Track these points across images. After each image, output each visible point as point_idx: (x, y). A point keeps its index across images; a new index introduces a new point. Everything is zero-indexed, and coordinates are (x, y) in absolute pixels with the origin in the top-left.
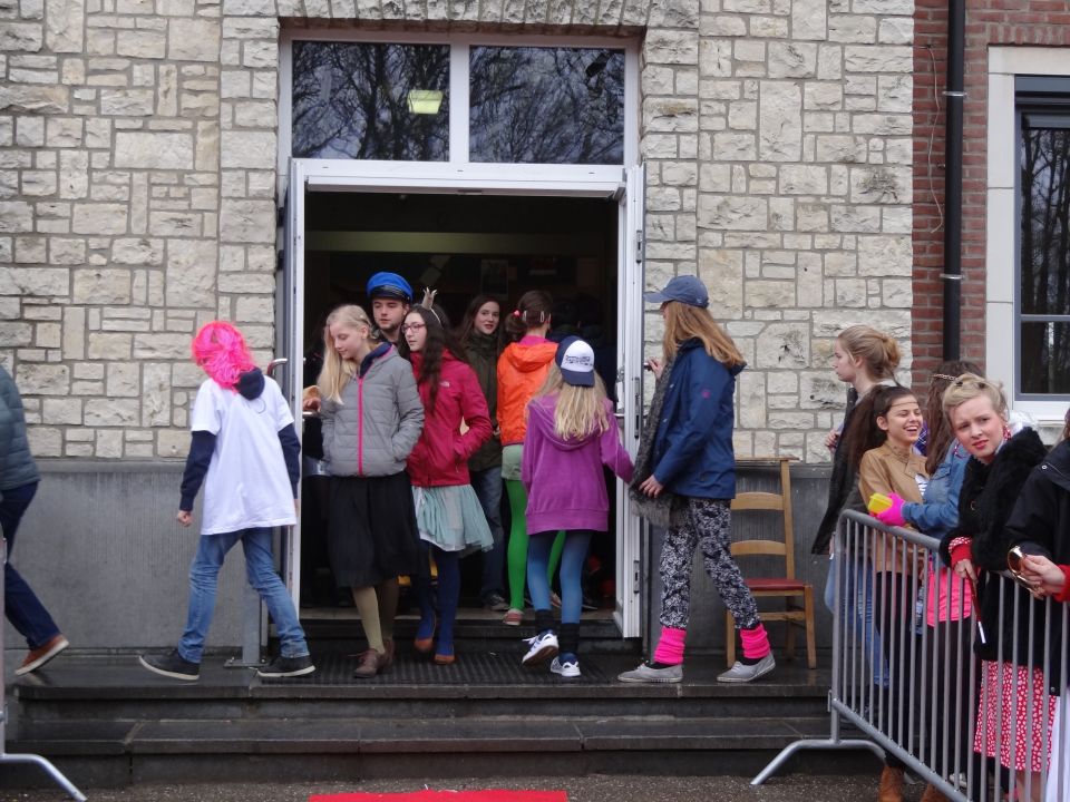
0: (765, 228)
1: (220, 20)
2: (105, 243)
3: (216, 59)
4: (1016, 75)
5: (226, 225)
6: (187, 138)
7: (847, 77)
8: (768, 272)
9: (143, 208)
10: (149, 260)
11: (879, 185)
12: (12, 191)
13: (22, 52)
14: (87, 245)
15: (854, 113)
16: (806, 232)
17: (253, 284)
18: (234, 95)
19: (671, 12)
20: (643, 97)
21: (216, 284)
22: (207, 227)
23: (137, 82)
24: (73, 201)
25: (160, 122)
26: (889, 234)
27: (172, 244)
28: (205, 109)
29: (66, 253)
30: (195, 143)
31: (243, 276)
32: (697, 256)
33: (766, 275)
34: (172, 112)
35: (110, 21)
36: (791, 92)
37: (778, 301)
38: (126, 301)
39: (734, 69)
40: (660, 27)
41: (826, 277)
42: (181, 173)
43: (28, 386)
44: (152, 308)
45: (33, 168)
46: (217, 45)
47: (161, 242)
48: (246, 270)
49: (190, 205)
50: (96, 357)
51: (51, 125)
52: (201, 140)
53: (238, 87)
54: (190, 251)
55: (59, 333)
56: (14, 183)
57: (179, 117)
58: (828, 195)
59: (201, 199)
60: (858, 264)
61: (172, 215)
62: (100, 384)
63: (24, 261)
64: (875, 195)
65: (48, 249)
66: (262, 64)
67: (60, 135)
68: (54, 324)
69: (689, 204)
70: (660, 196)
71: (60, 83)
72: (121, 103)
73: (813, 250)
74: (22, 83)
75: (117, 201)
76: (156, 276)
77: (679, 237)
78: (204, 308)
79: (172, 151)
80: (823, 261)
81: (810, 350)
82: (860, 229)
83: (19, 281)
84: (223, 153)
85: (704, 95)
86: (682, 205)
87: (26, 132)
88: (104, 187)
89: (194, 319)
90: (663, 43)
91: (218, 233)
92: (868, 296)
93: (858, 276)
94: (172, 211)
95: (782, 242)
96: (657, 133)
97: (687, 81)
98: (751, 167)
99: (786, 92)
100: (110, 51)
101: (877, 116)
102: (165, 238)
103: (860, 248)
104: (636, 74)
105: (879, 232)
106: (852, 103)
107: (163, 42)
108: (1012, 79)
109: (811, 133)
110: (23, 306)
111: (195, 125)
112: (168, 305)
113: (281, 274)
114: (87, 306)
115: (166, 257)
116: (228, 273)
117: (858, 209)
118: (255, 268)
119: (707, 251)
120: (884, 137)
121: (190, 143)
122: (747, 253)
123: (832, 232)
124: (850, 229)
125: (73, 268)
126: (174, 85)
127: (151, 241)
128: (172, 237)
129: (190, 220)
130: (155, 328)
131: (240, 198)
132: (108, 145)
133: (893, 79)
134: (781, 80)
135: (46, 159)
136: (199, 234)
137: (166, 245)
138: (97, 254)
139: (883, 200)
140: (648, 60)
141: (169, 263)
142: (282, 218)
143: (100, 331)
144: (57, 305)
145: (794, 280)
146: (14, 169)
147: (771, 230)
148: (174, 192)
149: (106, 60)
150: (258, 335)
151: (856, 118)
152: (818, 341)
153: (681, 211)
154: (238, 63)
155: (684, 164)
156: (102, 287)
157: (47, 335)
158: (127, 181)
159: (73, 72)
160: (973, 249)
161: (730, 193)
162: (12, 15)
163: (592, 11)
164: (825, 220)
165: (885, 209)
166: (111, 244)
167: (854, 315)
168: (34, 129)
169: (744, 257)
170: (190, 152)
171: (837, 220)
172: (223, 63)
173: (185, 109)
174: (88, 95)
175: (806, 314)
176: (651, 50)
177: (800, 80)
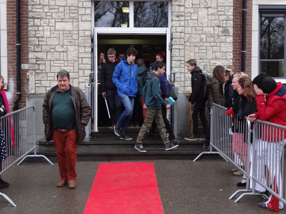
0: (199, 41)
2: (54, 47)
3: (77, 6)
4: (259, 5)
5: (80, 43)
6: (71, 23)
7: (218, 7)
8: (200, 51)
9: (62, 39)
10: (64, 50)
11: (225, 31)
12: (34, 36)
13: (35, 5)
14: (50, 47)
15: (220, 15)
16: (209, 42)
17: (86, 55)
18: (82, 14)
20: (172, 12)
21: (78, 55)
22: (76, 43)
23: (60, 11)
24: (47, 38)
25: (66, 20)
26: (227, 42)
27: (68, 47)
28: (75, 17)
29: (46, 49)
30: (73, 24)
31: (84, 54)
32: (184, 48)
33: (200, 52)
34: (68, 17)
36: (205, 11)
37: (202, 58)
38: (59, 59)
39: (192, 6)
41: (213, 52)
42: (70, 31)
43: (38, 78)
44: (64, 61)
45: (38, 30)
46: (77, 3)
47: (66, 46)
48: (85, 52)
49: (72, 38)
50: (53, 72)
51: (42, 21)
52: (74, 24)
53: (82, 12)
54: (73, 48)
55: (44, 67)
56: (34, 34)
57: (69, 19)
58: (214, 34)
59: (75, 37)
60: (220, 49)
61: (68, 40)
62: (53, 78)
63: (37, 51)
64: (224, 34)
65: (42, 48)
66: (87, 7)
67: (44, 23)
68: (43, 65)
69: (182, 36)
70: (176, 35)
71: (43, 11)
72: (57, 16)
73: (210, 46)
74: (35, 12)
75: (56, 38)
76: (65, 54)
77: (180, 44)
78: (76, 61)
79: (68, 26)
80: (213, 48)
81: (210, 69)
82: (221, 41)
83: (36, 55)
84: (79, 27)
85: (186, 12)
86: (181, 37)
87: (36, 23)
88: (54, 34)
89: (74, 63)
91: (79, 44)
92: (223, 56)
93: (220, 52)
94: (68, 39)
95: (203, 45)
96: (175, 20)
97: (182, 9)
98: (196, 28)
99: (204, 11)
100: (54, 4)
101: (225, 16)
102: (67, 45)
103: (221, 45)
104: (171, 7)
105: (225, 42)
106: (219, 13)
107: (66, 2)
108: (258, 6)
109: (210, 20)
110: (36, 61)
111: (73, 20)
112: (68, 60)
113: (92, 53)
114: (50, 61)
115: (67, 50)
116: (81, 53)
117: (220, 37)
118: (87, 52)
119: (186, 47)
120: (226, 21)
121: (72, 24)
122: (196, 47)
123: (215, 42)
124: (219, 41)
125: (47, 52)
126: (68, 12)
127: (64, 46)
128: (68, 45)
129: (72, 41)
130: (65, 65)
131: (83, 37)
132: (54, 25)
133: (228, 7)
134: (203, 8)
135: (41, 28)
136: (74, 44)
137: (67, 47)
138: (52, 49)
139: (226, 35)
140: (173, 4)
141: (68, 51)
142: (92, 41)
143: (53, 66)
144: (44, 60)
145: (206, 53)
146: (34, 31)
147: (201, 42)
148: (69, 35)
149: (54, 6)
150: (87, 67)
151: (220, 16)
152: (211, 66)
153: (181, 38)
154: (82, 6)
155: (181, 28)
156: (53, 56)
157: (42, 67)
158: (59, 33)
159: (46, 9)
160: (249, 45)
161: (192, 34)
164: (213, 39)
165: (227, 37)
166: (55, 47)
167: (219, 61)
168: (38, 22)
169: (195, 48)
170: (72, 27)
171: (216, 39)
172: (79, 7)
173: (71, 17)
174: (50, 14)
175: (209, 60)
176: (174, 2)
177: (207, 8)
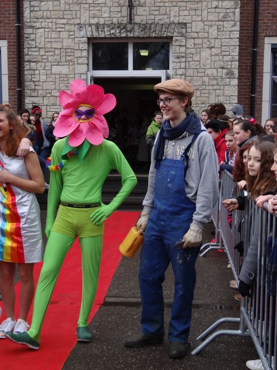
0: (201, 85)
1: (74, 39)
2: (50, 91)
3: (73, 48)
4: (272, 44)
6: (68, 66)
7: (222, 47)
8: (202, 95)
9: (58, 83)
11: (229, 73)
12: (30, 80)
13: (31, 48)
14: (46, 92)
16: (211, 85)
18: (78, 56)
19: (179, 33)
20: (173, 53)
23: (56, 54)
24: (43, 82)
25: (62, 63)
26: (232, 85)
28: (71, 60)
29: (42, 94)
30: (69, 68)
34: (64, 60)
35: (50, 40)
36: (208, 51)
37: (204, 102)
38: (55, 104)
39: (194, 46)
40: (176, 36)
41: (216, 96)
42: (66, 75)
45: (34, 74)
46: (74, 45)
49: (68, 82)
50: (49, 117)
51: (38, 64)
52: (71, 67)
53: (78, 54)
56: (30, 78)
57: (66, 62)
58: (217, 76)
60: (224, 93)
63: (33, 96)
64: (229, 76)
65: (38, 93)
66: (84, 49)
67: (40, 67)
71: (39, 55)
72: (53, 59)
73: (213, 90)
74: (31, 55)
75: (53, 82)
79: (64, 70)
80: (215, 92)
82: (224, 84)
83: (32, 100)
84: (75, 70)
85: (187, 53)
87: (32, 66)
88: (50, 78)
90: (177, 40)
92: (226, 100)
93: (224, 96)
94: (64, 83)
95: (206, 88)
96: (176, 62)
97: (183, 49)
98: (198, 70)
100: (50, 47)
101: (229, 56)
103: (225, 89)
105: (229, 85)
106: (223, 53)
107: (62, 44)
108: (270, 45)
109: (213, 61)
111: (69, 63)
114: (47, 106)
117: (224, 79)
120: (231, 61)
122: (197, 91)
123: (218, 85)
124: (222, 84)
126: (64, 54)
132: (50, 69)
133: (234, 47)
134: (206, 48)
135: (37, 72)
138: (48, 94)
139: (231, 77)
140: (174, 44)
143: (50, 111)
145: (208, 97)
146: (30, 75)
147: (203, 85)
148: (65, 79)
149: (49, 49)
151: (224, 57)
154: (78, 49)
155: (182, 70)
156: (49, 101)
158: (55, 77)
159: (42, 52)
160: (259, 88)
161: (193, 76)
162: (28, 39)
163: (160, 33)
164: (216, 82)
165: (231, 79)
166: (52, 91)
168: (34, 65)
170: (68, 70)
171: (219, 82)
172: (75, 49)
173: (67, 60)
174: (46, 57)
176: (174, 42)
177: (211, 48)
